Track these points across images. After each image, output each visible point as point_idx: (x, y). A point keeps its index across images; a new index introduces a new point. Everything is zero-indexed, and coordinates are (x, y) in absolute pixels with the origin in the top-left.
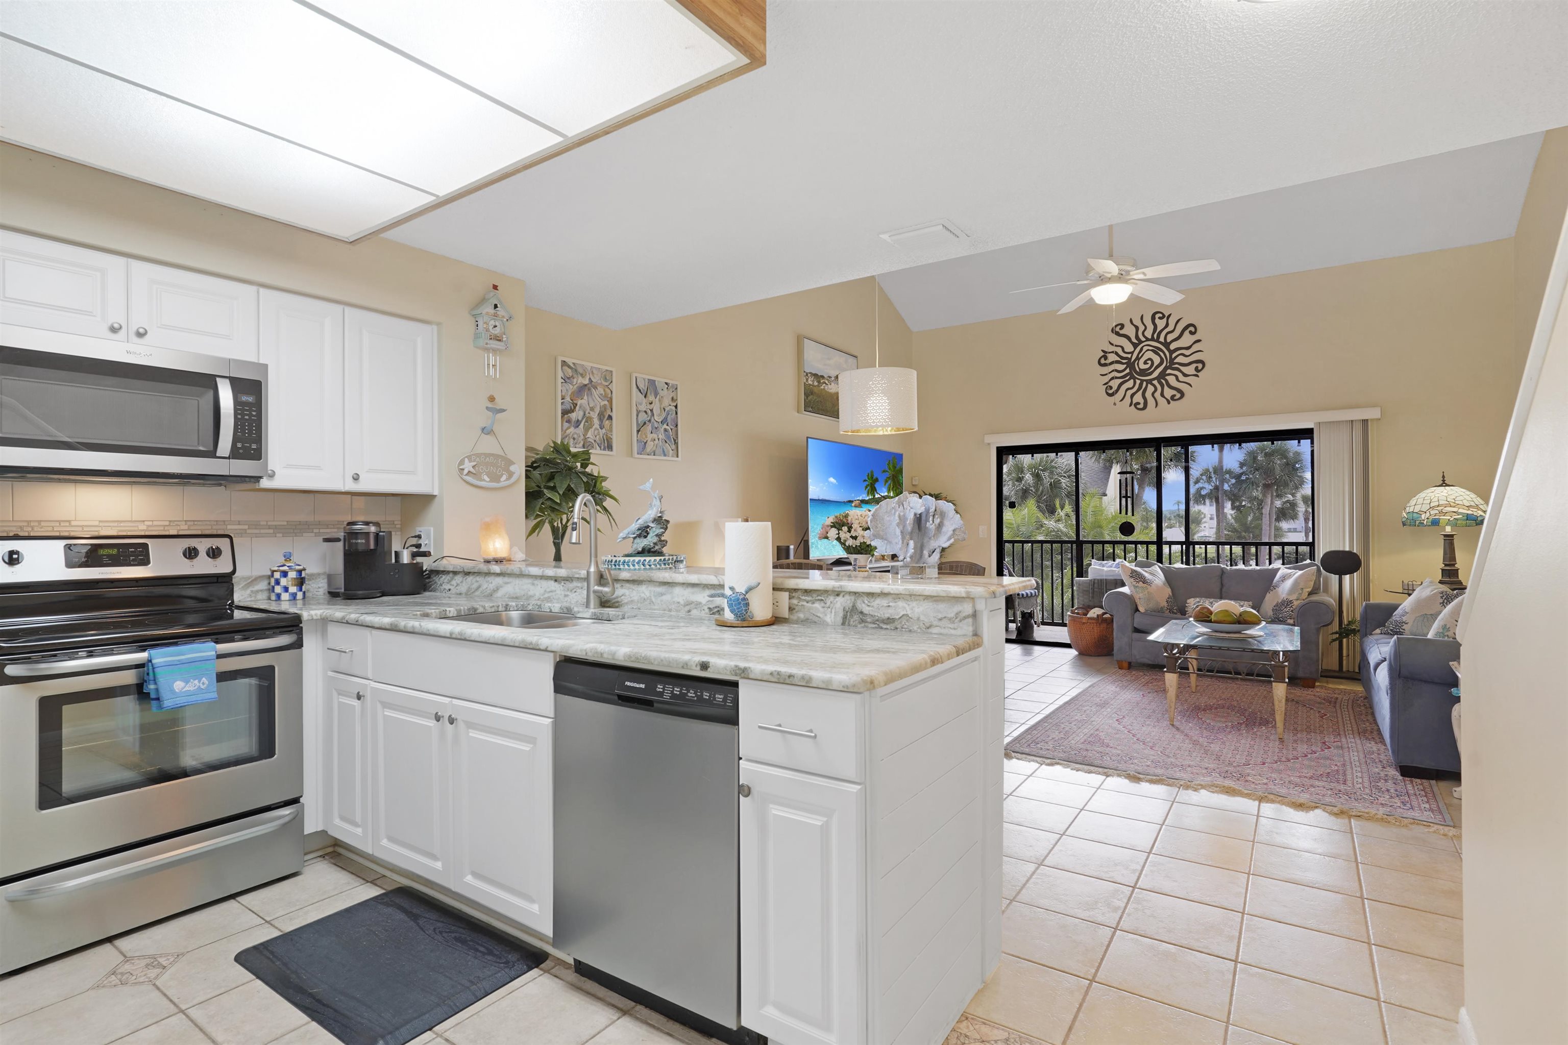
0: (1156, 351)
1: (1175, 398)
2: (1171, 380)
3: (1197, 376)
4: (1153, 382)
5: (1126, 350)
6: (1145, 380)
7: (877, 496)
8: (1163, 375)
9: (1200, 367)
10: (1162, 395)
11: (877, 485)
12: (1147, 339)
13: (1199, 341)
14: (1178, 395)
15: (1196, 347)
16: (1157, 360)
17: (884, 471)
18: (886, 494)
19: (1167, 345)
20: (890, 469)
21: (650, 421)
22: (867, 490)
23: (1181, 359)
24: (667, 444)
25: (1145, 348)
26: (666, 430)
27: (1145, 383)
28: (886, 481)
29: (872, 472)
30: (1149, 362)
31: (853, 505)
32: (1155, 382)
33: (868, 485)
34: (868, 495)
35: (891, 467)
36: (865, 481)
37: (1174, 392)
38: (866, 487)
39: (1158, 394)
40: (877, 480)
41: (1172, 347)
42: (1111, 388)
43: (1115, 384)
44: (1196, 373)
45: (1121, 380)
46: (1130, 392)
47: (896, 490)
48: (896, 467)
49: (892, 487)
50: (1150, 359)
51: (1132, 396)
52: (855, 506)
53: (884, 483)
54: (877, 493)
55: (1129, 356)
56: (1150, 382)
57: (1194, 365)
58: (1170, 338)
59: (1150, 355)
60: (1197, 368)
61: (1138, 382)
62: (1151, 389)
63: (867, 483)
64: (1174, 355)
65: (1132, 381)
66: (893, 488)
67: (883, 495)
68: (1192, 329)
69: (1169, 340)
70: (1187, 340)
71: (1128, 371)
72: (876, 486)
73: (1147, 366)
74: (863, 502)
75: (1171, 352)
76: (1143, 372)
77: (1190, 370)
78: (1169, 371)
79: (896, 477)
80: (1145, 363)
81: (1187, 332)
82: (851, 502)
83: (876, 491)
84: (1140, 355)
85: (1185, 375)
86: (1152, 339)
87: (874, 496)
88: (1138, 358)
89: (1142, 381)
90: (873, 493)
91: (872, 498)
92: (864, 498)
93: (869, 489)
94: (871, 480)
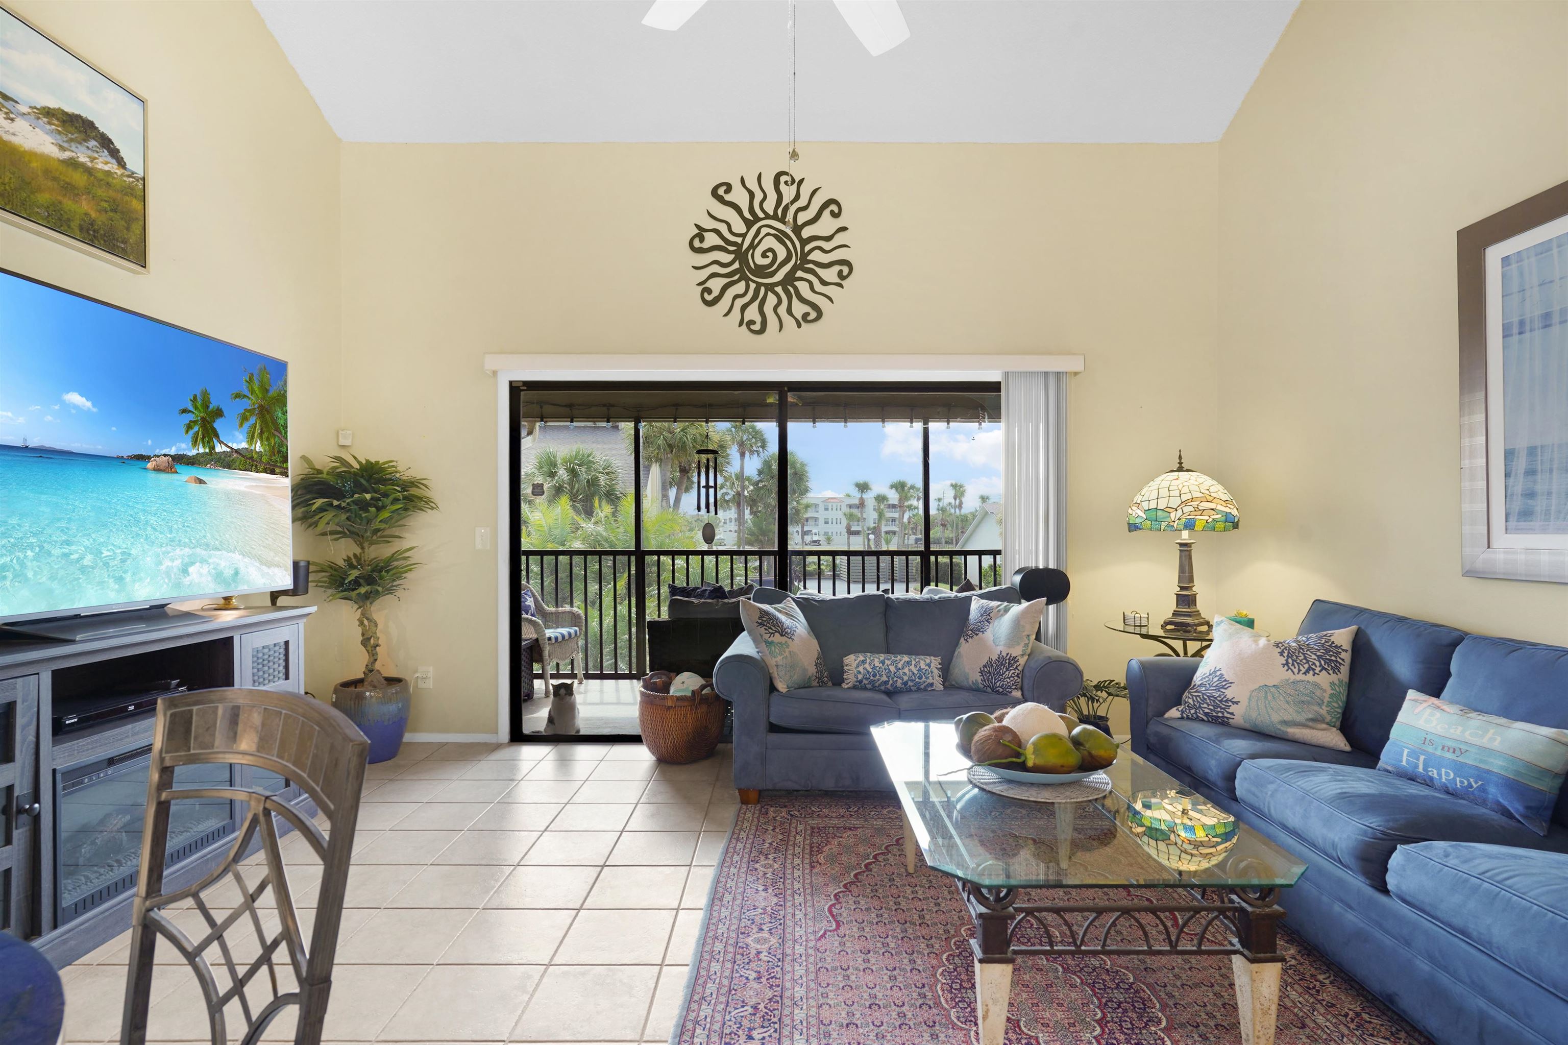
0: (781, 237)
1: (809, 318)
2: (803, 287)
3: (840, 285)
4: (776, 289)
5: (734, 230)
6: (765, 285)
7: (219, 448)
8: (790, 279)
9: (845, 273)
10: (789, 311)
11: (218, 425)
12: (767, 216)
13: (844, 229)
14: (813, 315)
15: (839, 240)
16: (782, 254)
17: (238, 396)
18: (244, 445)
19: (797, 229)
20: (253, 392)
22: (191, 432)
23: (816, 256)
25: (764, 231)
27: (763, 289)
28: (244, 419)
29: (205, 394)
30: (770, 254)
31: (150, 465)
32: (779, 289)
33: (195, 422)
34: (195, 443)
35: (256, 388)
36: (185, 411)
37: (807, 309)
38: (189, 427)
39: (782, 310)
40: (219, 413)
41: (806, 233)
42: (709, 291)
43: (716, 285)
44: (838, 281)
45: (728, 280)
46: (739, 303)
47: (268, 439)
48: (267, 391)
49: (258, 431)
50: (771, 250)
51: (744, 308)
52: (157, 469)
53: (238, 422)
54: (221, 442)
55: (739, 240)
56: (770, 288)
57: (837, 268)
58: (802, 218)
59: (770, 242)
60: (840, 272)
61: (753, 286)
62: (771, 300)
63: (190, 417)
64: (807, 248)
65: (743, 283)
66: (262, 433)
67: (235, 446)
68: (834, 208)
69: (800, 222)
70: (826, 226)
71: (736, 265)
72: (216, 425)
73: (767, 261)
74: (180, 459)
75: (804, 242)
76: (761, 271)
77: (830, 275)
78: (800, 274)
79: (268, 412)
80: (764, 255)
81: (827, 213)
82: (142, 458)
83: (217, 435)
84: (756, 241)
85: (824, 283)
86: (775, 217)
87: (214, 448)
88: (753, 246)
89: (759, 285)
90: (208, 442)
91: (207, 453)
92: (182, 453)
93: (197, 433)
94: (202, 410)
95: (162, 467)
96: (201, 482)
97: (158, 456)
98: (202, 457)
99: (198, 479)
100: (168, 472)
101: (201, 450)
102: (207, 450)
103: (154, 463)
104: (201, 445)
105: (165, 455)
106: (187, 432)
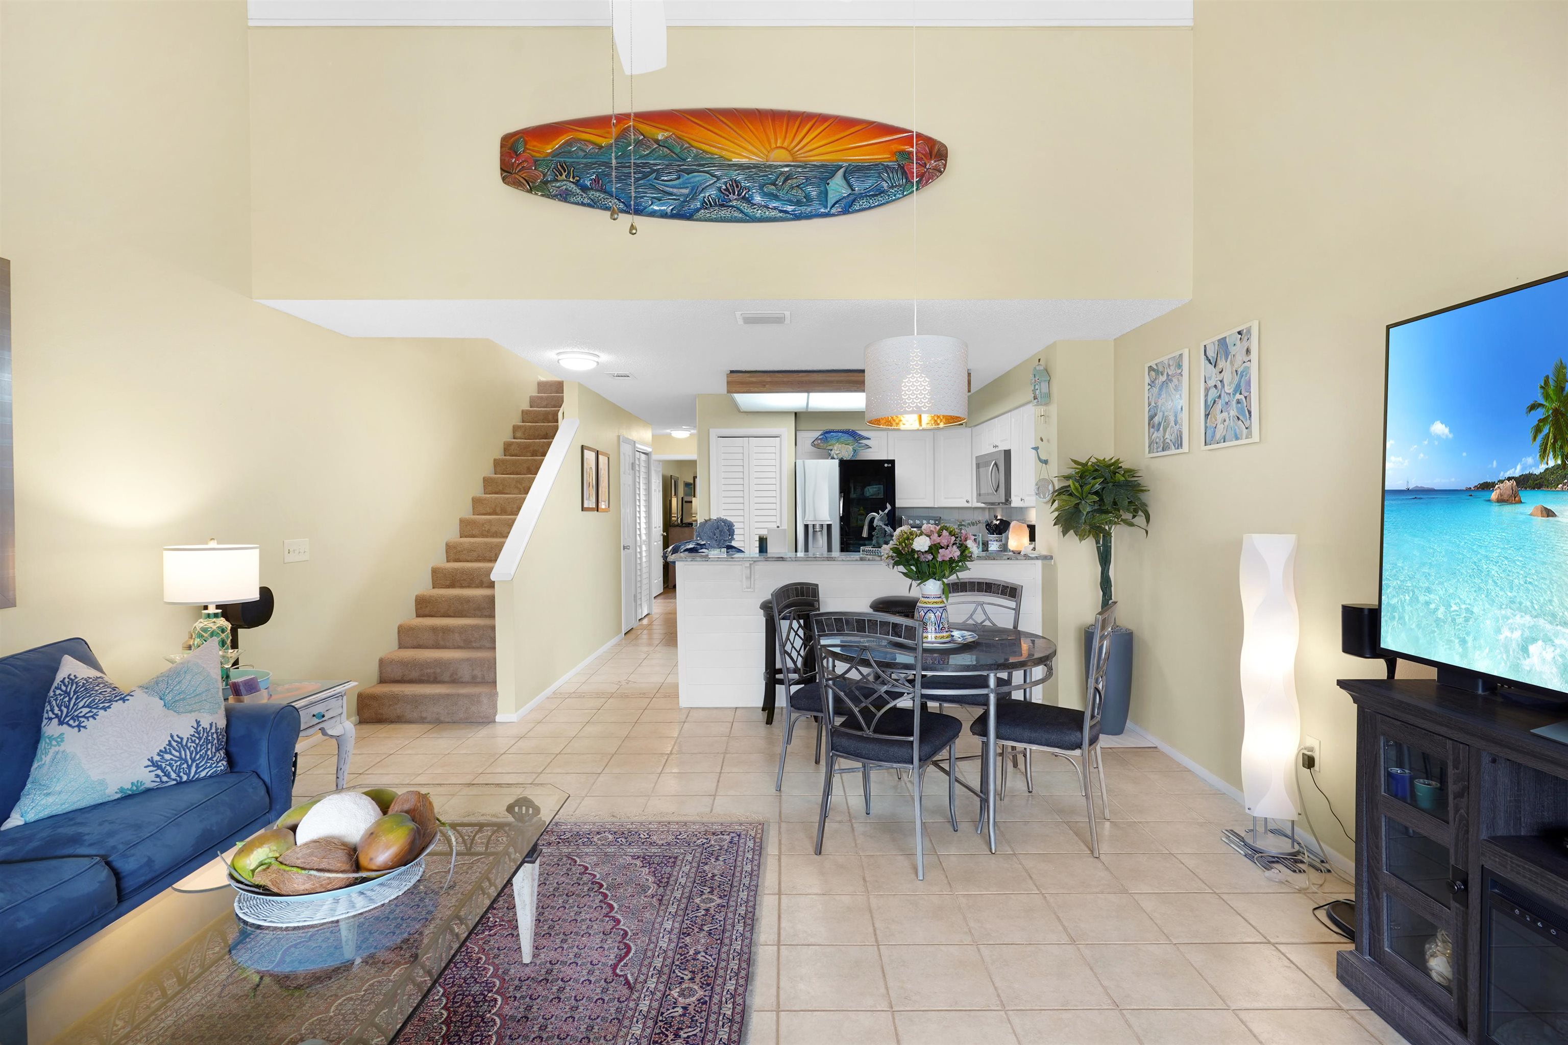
21: (1220, 397)
22: (1540, 437)
24: (1240, 422)
26: (1238, 402)
31: (1494, 495)
33: (1545, 420)
34: (1543, 453)
36: (1534, 407)
38: (1538, 430)
52: (1501, 501)
63: (1540, 413)
74: (1527, 482)
82: (1487, 487)
90: (1561, 447)
91: (1557, 467)
92: (1527, 472)
93: (1547, 435)
94: (1554, 398)
95: (1505, 497)
96: (1549, 513)
97: (1502, 482)
98: (1552, 473)
99: (1546, 509)
100: (1512, 503)
101: (1551, 463)
102: (1559, 462)
103: (1498, 491)
104: (1551, 455)
105: (1509, 479)
106: (1535, 438)
